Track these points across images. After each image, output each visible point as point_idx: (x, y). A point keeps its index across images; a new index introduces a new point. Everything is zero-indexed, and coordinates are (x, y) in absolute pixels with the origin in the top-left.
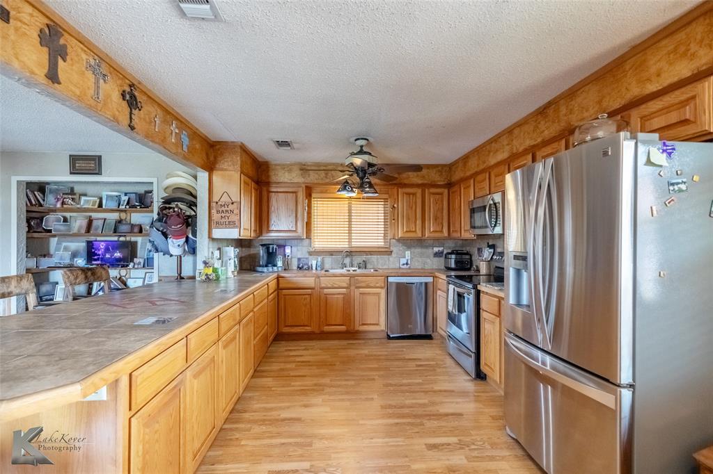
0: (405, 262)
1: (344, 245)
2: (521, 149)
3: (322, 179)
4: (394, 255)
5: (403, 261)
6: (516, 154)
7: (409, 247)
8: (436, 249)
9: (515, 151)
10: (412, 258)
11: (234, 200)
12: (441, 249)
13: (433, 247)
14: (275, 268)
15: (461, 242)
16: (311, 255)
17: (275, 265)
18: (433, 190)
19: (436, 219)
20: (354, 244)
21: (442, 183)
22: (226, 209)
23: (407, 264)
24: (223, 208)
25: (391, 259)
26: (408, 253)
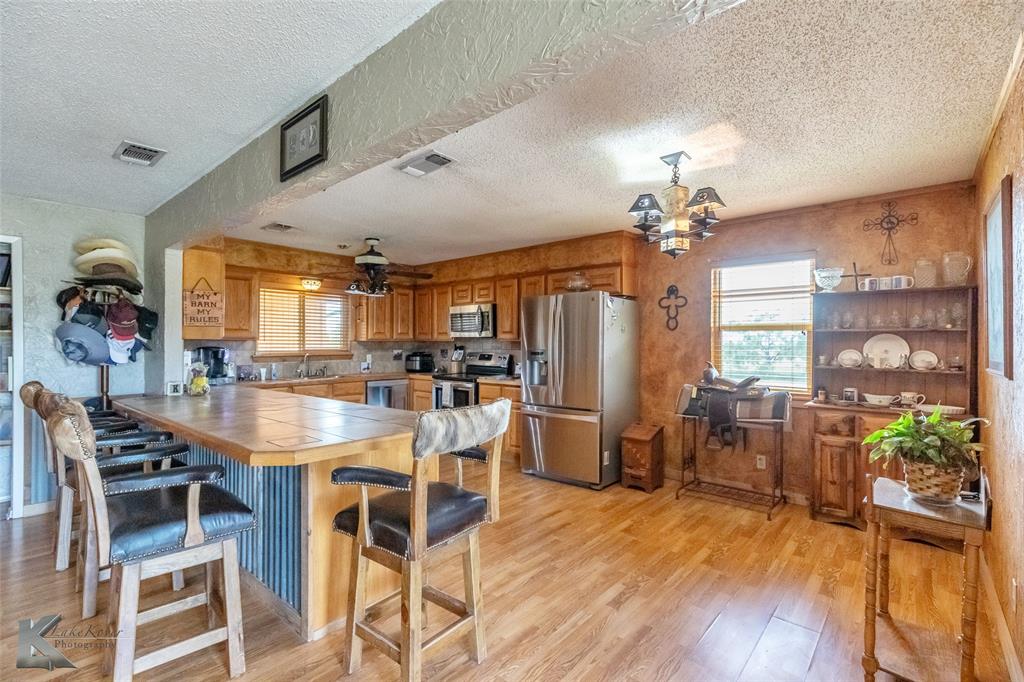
0: (366, 366)
1: (294, 348)
2: (507, 273)
3: (283, 266)
4: (355, 359)
5: (364, 365)
6: (501, 276)
7: (370, 350)
8: (396, 352)
9: (500, 272)
10: (373, 362)
11: (215, 289)
12: (400, 351)
13: (393, 348)
14: (226, 379)
15: (416, 344)
16: (256, 361)
17: (225, 376)
18: (401, 291)
19: (403, 320)
20: (307, 347)
21: (408, 284)
22: (205, 300)
23: (368, 368)
24: (201, 300)
25: (352, 364)
26: (369, 357)
